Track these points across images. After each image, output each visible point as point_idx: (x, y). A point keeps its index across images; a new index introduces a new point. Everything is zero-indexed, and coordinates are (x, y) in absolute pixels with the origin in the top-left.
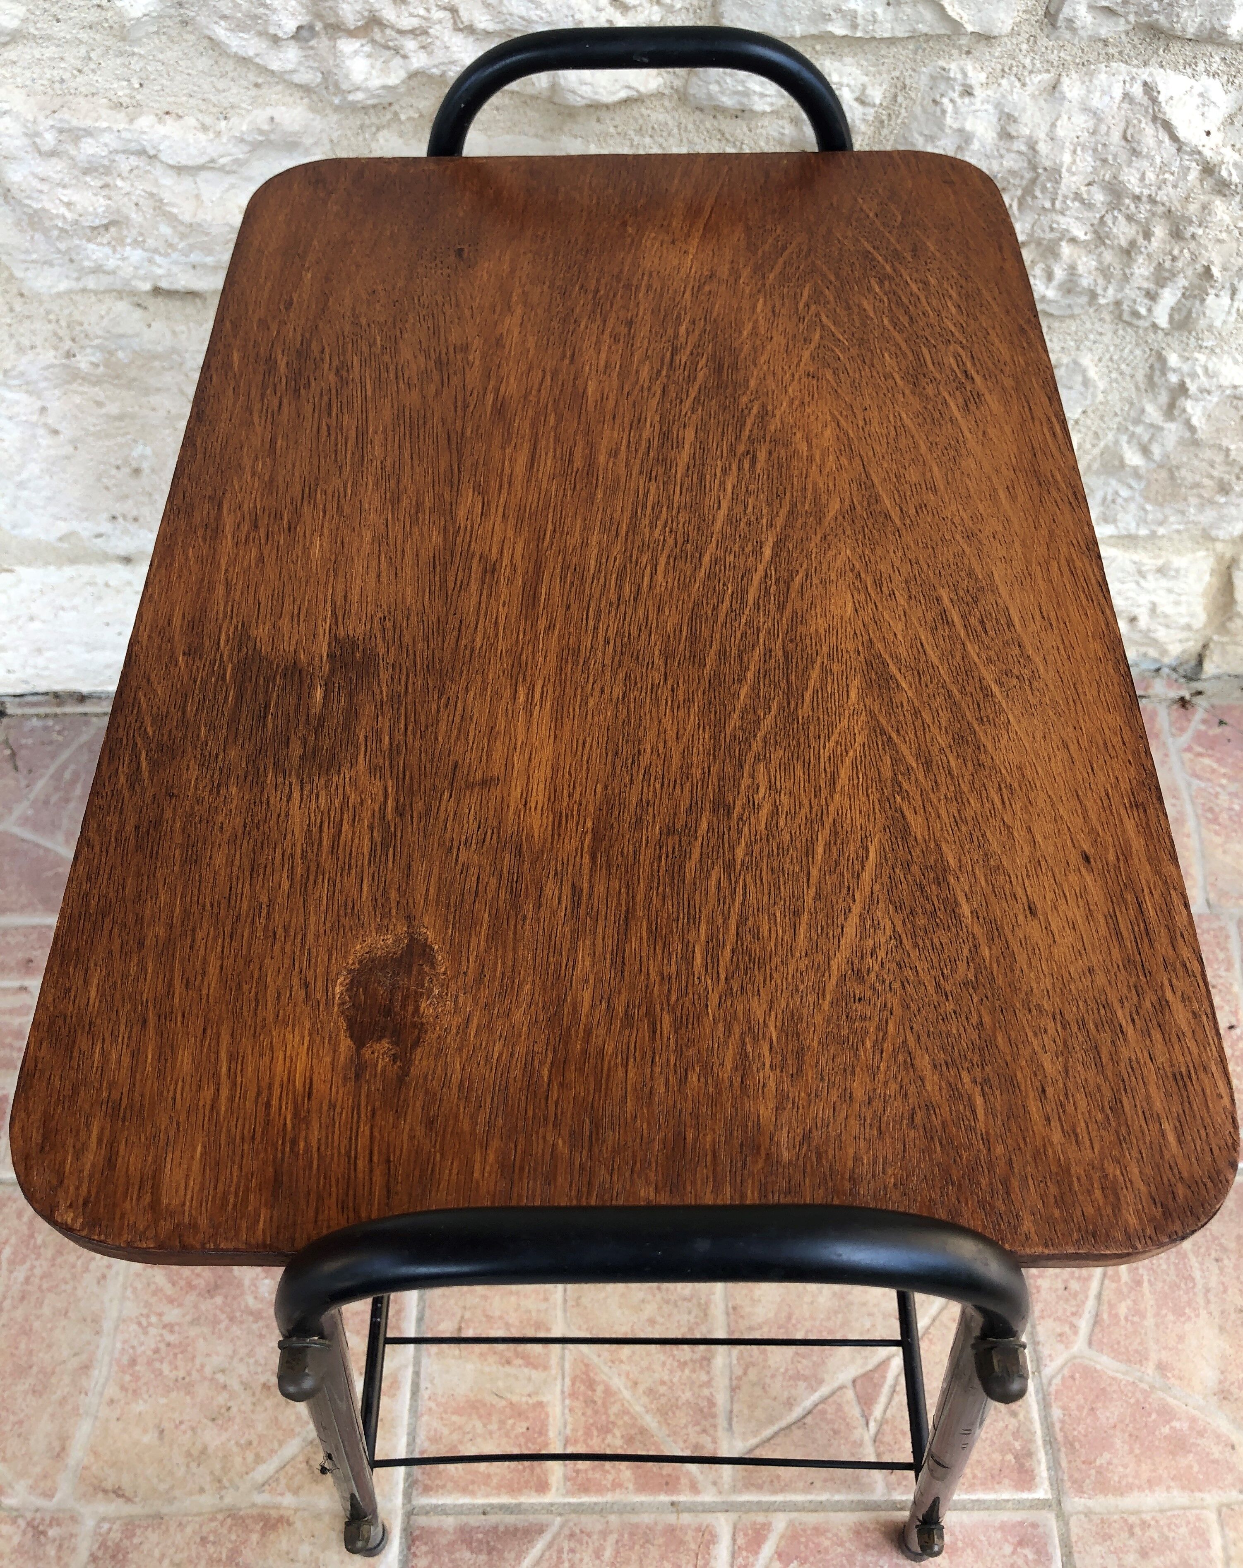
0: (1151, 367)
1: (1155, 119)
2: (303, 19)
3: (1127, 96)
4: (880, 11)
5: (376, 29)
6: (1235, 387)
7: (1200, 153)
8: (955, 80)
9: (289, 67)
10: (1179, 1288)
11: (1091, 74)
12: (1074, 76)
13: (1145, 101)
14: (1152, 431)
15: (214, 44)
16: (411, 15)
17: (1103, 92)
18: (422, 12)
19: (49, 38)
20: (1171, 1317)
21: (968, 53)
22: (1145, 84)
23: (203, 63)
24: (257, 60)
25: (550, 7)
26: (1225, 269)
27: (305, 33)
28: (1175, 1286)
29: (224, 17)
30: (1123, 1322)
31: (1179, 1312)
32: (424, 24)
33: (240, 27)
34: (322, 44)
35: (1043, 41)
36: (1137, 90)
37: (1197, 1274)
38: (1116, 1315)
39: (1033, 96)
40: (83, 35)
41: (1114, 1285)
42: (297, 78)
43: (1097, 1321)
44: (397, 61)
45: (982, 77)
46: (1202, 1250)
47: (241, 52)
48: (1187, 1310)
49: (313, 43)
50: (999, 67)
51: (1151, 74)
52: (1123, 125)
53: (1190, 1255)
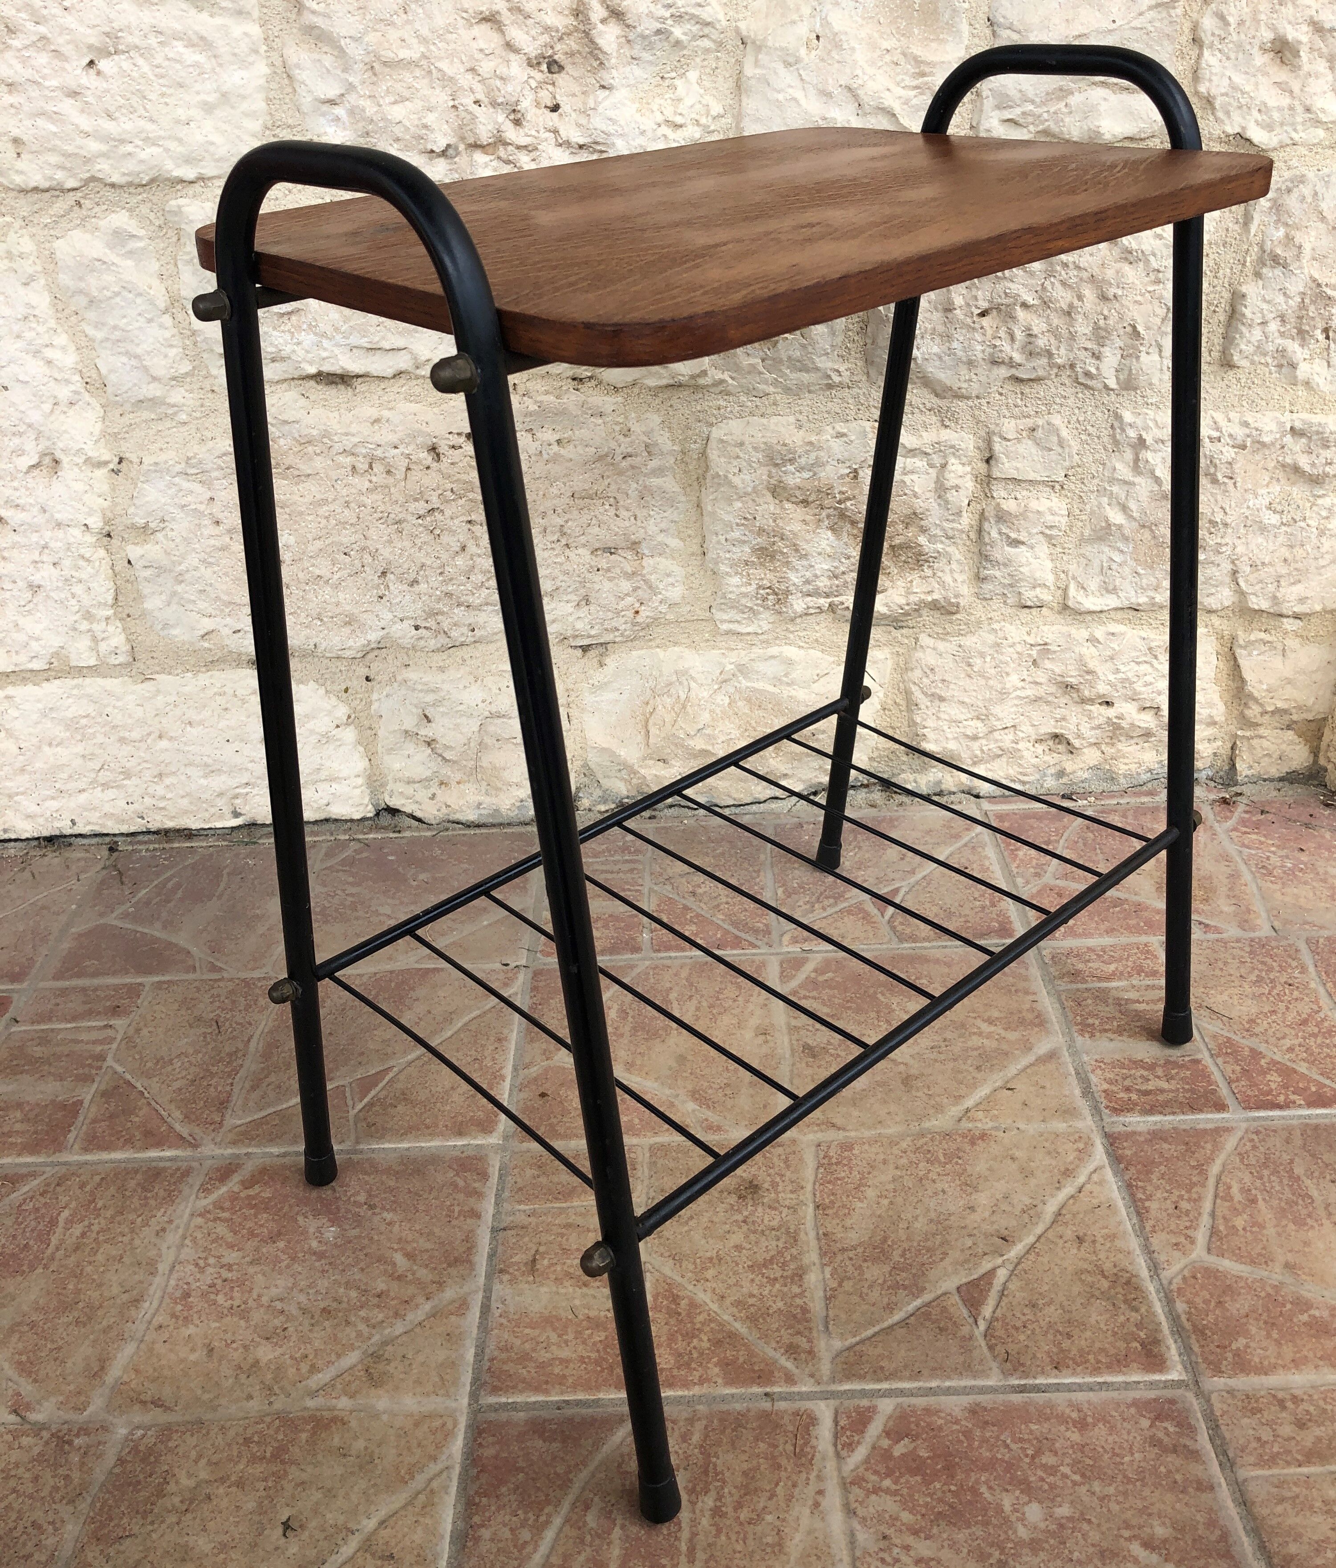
0: (1112, 427)
2: (451, 139)
5: (501, 148)
10: (1297, 1204)
16: (526, 136)
20: (1291, 1227)
27: (451, 152)
28: (1291, 1202)
30: (1241, 1232)
31: (1299, 1223)
37: (1315, 1193)
38: (1234, 1227)
41: (1227, 1204)
43: (1214, 1232)
46: (1316, 1174)
48: (1308, 1221)
53: (1303, 1178)
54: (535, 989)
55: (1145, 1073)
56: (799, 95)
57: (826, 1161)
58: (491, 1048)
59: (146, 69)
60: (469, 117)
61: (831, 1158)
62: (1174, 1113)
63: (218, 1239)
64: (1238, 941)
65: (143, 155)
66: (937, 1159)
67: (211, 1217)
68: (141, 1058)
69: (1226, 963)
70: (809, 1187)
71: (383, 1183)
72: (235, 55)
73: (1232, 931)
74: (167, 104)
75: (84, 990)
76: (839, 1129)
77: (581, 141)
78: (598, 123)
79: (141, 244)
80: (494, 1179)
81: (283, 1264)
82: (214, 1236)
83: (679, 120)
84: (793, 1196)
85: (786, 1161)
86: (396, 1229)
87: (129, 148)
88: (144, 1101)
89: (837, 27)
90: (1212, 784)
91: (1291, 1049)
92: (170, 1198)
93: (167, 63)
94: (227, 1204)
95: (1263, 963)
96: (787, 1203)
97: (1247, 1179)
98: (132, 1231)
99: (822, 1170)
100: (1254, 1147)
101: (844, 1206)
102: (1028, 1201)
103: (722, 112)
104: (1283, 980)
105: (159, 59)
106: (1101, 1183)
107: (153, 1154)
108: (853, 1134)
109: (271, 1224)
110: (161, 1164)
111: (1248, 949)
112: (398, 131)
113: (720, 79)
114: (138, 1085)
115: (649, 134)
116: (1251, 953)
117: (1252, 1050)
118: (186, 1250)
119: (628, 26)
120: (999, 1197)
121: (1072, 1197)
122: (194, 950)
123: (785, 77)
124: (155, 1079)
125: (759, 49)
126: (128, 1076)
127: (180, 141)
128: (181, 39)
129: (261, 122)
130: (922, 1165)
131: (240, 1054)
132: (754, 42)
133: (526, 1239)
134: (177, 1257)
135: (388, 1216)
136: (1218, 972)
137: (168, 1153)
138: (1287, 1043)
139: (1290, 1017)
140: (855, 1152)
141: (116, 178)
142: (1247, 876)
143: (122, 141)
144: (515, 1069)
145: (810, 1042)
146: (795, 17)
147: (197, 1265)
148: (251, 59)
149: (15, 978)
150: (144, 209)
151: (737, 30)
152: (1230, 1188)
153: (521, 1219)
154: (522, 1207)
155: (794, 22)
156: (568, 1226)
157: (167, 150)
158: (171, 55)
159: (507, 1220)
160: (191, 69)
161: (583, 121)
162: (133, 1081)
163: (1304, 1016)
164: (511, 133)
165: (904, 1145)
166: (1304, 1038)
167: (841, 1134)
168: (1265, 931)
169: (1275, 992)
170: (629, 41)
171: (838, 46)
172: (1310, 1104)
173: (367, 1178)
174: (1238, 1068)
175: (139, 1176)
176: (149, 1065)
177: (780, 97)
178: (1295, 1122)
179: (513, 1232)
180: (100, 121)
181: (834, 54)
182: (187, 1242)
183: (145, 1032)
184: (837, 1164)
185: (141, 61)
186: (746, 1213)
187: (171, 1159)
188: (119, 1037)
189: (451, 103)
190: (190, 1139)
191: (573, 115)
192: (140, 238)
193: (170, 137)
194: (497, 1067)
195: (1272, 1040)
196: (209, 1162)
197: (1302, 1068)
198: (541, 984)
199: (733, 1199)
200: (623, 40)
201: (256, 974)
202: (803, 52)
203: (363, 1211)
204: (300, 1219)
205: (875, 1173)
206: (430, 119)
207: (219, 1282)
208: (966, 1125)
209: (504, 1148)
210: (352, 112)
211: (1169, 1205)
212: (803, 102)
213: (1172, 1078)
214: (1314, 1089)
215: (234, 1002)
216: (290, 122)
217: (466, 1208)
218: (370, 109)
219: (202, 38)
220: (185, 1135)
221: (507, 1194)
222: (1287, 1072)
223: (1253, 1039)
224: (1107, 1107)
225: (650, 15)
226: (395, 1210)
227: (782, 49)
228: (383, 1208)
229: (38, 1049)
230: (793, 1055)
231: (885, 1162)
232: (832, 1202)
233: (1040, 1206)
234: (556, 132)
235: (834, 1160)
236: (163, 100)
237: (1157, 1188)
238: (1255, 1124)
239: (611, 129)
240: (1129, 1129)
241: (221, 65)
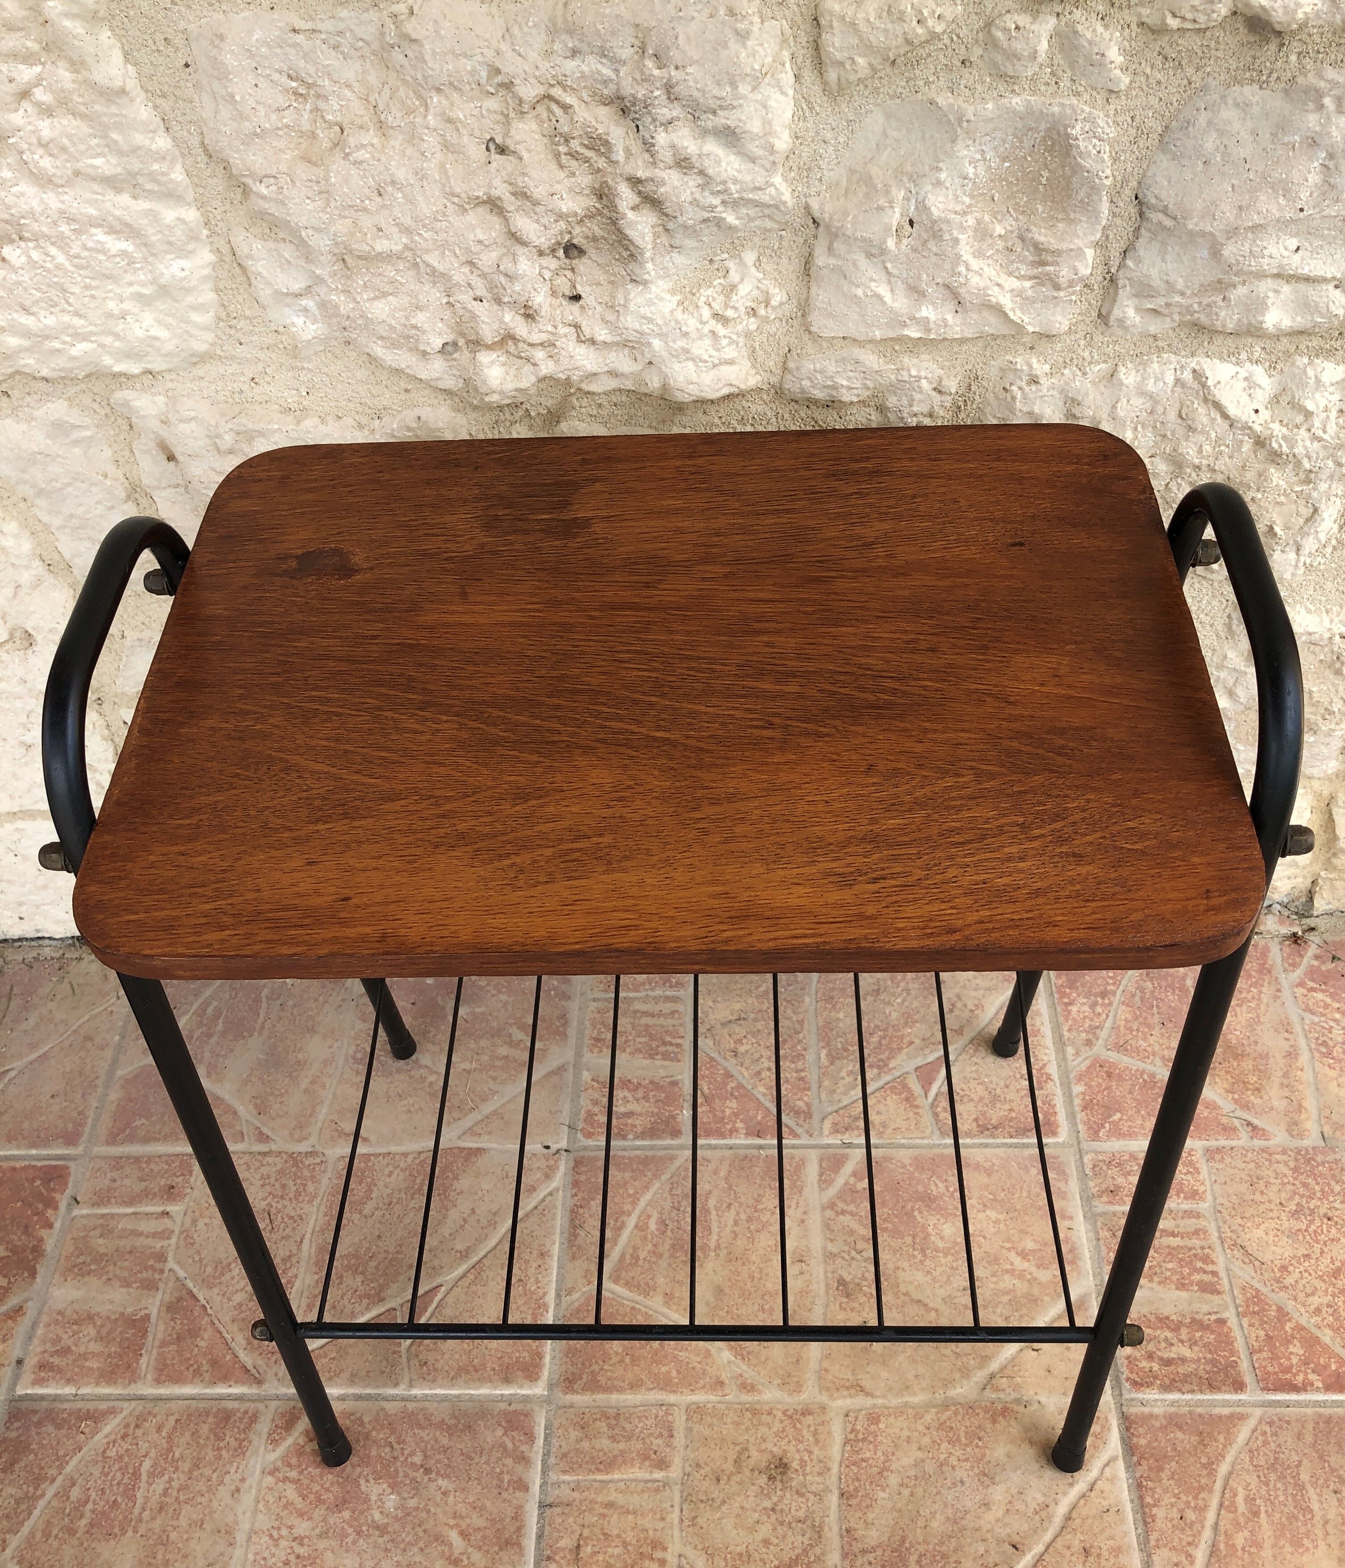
0: (1229, 617)
1: (1206, 400)
2: (449, 337)
3: (1177, 381)
4: (949, 317)
5: (510, 343)
6: (1310, 634)
7: (1250, 428)
8: (1022, 371)
9: (435, 375)
10: (1297, 1519)
11: (1145, 364)
12: (1130, 365)
13: (1196, 385)
14: (1236, 675)
15: (372, 359)
16: (540, 331)
17: (1157, 379)
18: (550, 328)
19: (233, 358)
20: (1288, 1548)
21: (1032, 348)
22: (1194, 371)
23: (361, 374)
24: (408, 371)
25: (660, 322)
26: (1287, 528)
27: (449, 348)
28: (1292, 1517)
29: (382, 338)
30: (1240, 1553)
31: (1297, 1543)
32: (551, 338)
33: (394, 345)
34: (464, 356)
35: (1098, 338)
36: (1187, 376)
37: (1315, 1506)
38: (1233, 1545)
39: (1093, 383)
40: (261, 355)
41: (1231, 1515)
42: (441, 384)
43: (1214, 1551)
44: (528, 368)
45: (1047, 367)
46: (1320, 1482)
47: (394, 365)
48: (1305, 1542)
49: (455, 356)
50: (1061, 360)
51: (1198, 363)
52: (1178, 405)
53: (1308, 1486)
54: (576, 1184)
55: (1169, 1335)
56: (883, 290)
57: (852, 1436)
58: (535, 1265)
59: (61, 259)
60: (467, 315)
61: (858, 1432)
62: (1192, 1391)
63: (288, 1505)
64: (1284, 1152)
65: (74, 352)
66: (958, 1440)
67: (281, 1476)
68: (201, 1260)
69: (1268, 1184)
70: (835, 1468)
71: (436, 1440)
72: (170, 243)
73: (1279, 1138)
74: (93, 297)
75: (137, 1160)
76: (868, 1394)
77: (609, 339)
78: (630, 322)
79: (88, 433)
80: (540, 1442)
81: (349, 1540)
82: (284, 1500)
83: (730, 313)
84: (818, 1479)
85: (815, 1433)
86: (451, 1499)
87: (56, 344)
88: (207, 1319)
89: (935, 212)
90: (1286, 913)
91: (1318, 1311)
92: (241, 1450)
93: (86, 253)
94: (294, 1461)
95: (1305, 1185)
96: (814, 1488)
97: (1253, 1480)
98: (209, 1490)
99: (848, 1448)
100: (1265, 1443)
101: (866, 1495)
102: (1041, 1499)
103: (785, 298)
104: (1323, 1211)
105: (75, 249)
106: (1113, 1480)
107: (221, 1390)
108: (880, 1401)
109: (335, 1489)
110: (231, 1405)
111: (1292, 1164)
112: (382, 331)
113: (784, 260)
114: (200, 1297)
115: (694, 335)
116: (1295, 1170)
117: (1280, 1309)
118: (260, 1516)
119: (667, 216)
120: (1014, 1491)
121: (1084, 1496)
122: (241, 1109)
123: (867, 269)
124: (216, 1290)
125: (834, 236)
126: (190, 1285)
127: (117, 336)
128: (101, 226)
129: (212, 314)
130: (944, 1445)
131: (294, 1260)
132: (828, 227)
133: (571, 1520)
134: (253, 1524)
135: (443, 1483)
136: (1258, 1197)
137: (236, 1390)
138: (1315, 1301)
139: (1325, 1264)
140: (882, 1426)
141: (45, 372)
142: (1304, 1058)
143: (47, 337)
144: (558, 1295)
145: (845, 1275)
146: (882, 202)
147: (271, 1536)
148: (191, 247)
149: (71, 1139)
150: (87, 400)
151: (807, 208)
152: (1235, 1495)
153: (565, 1493)
154: (567, 1478)
155: (880, 209)
156: (610, 1505)
157: (102, 346)
158: (90, 244)
159: (554, 1494)
160: (118, 259)
161: (611, 317)
162: (195, 1291)
163: (1338, 1264)
164: (521, 328)
165: (928, 1418)
166: (1334, 1295)
167: (869, 1402)
168: (1312, 1139)
169: (1313, 1227)
170: (667, 230)
171: (937, 235)
172: (1328, 1388)
173: (422, 1433)
174: (1262, 1333)
175: (211, 1419)
176: (209, 1270)
177: (859, 292)
178: (1309, 1411)
179: (558, 1510)
180: (15, 315)
181: (931, 244)
182: (261, 1506)
183: (201, 1224)
184: (864, 1440)
185: (53, 251)
186: (775, 1499)
187: (239, 1398)
188: (177, 1230)
189: (445, 301)
190: (254, 1371)
191: (599, 309)
192: (86, 428)
193: (104, 333)
194: (541, 1292)
195: (1301, 1296)
196: (273, 1404)
197: (1327, 1336)
198: (583, 1178)
199: (763, 1480)
200: (660, 229)
201: (303, 1147)
202: (891, 243)
203: (419, 1475)
204: (362, 1482)
205: (899, 1454)
206: (420, 318)
207: (292, 1558)
208: (990, 1394)
209: (548, 1400)
210: (323, 305)
211: (1175, 1514)
212: (888, 298)
213: (1196, 1343)
214: (1333, 1367)
215: (284, 1186)
216: (248, 313)
217: (515, 1478)
218: (345, 306)
219: (127, 225)
220: (250, 1367)
221: (552, 1460)
222: (1311, 1342)
223: (1282, 1294)
224: (1128, 1379)
225: (695, 202)
226: (448, 1477)
227: (864, 240)
228: (438, 1473)
229: (100, 1241)
230: (827, 1292)
231: (908, 1440)
232: (856, 1490)
233: (1052, 1505)
234: (577, 327)
235: (861, 1436)
236: (88, 293)
237: (1166, 1490)
238: (1271, 1411)
239: (646, 328)
240: (1146, 1410)
241: (154, 255)
